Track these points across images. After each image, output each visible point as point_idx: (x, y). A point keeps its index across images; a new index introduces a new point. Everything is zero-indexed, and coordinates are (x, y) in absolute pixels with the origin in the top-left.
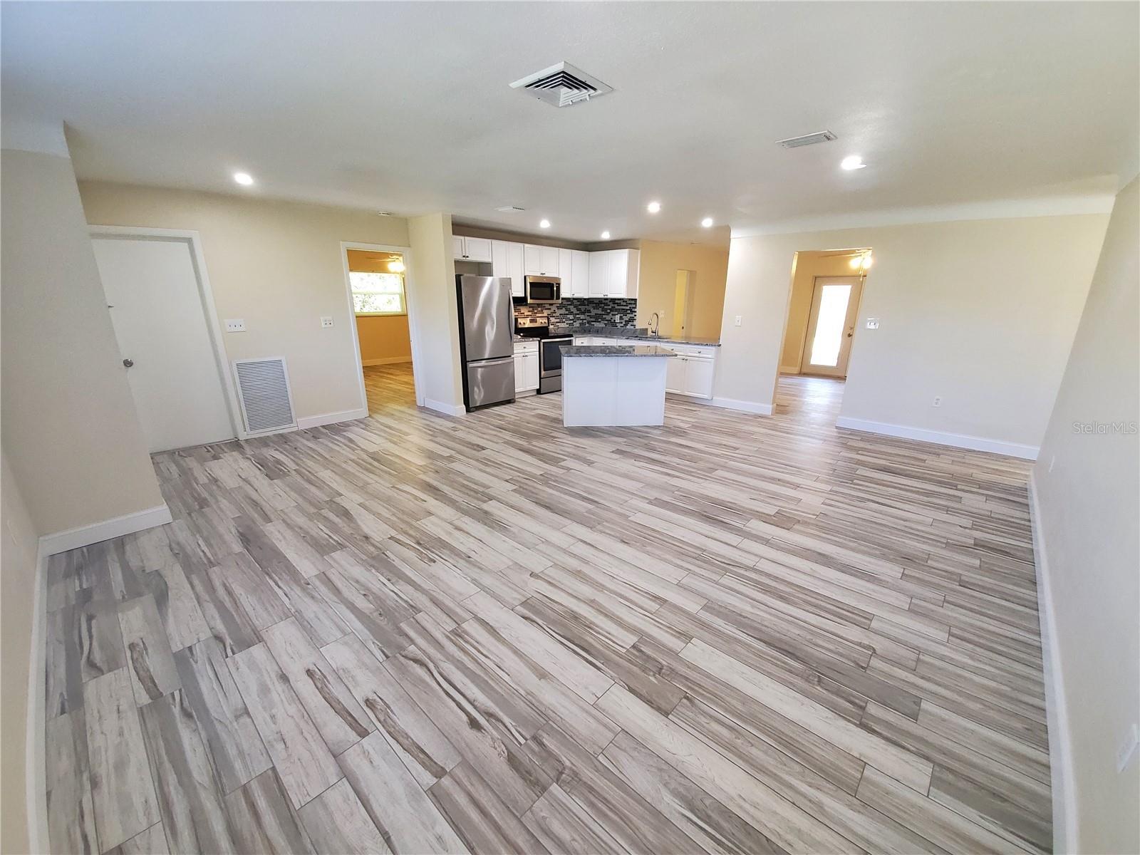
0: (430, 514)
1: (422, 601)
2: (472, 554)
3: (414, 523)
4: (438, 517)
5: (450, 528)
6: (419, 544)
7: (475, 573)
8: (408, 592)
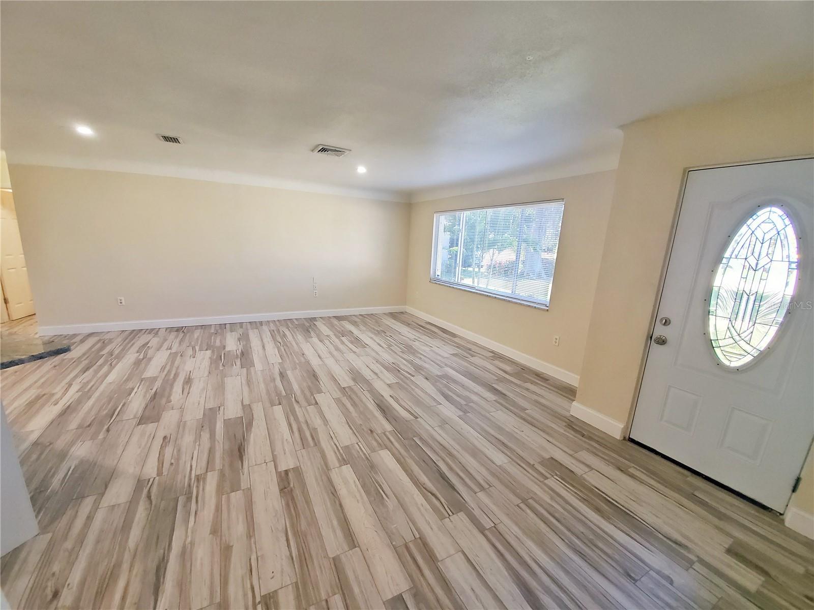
0: (389, 385)
1: (401, 354)
2: (375, 362)
3: (401, 382)
4: (385, 383)
5: (380, 375)
6: (399, 371)
7: (377, 357)
8: (405, 356)
